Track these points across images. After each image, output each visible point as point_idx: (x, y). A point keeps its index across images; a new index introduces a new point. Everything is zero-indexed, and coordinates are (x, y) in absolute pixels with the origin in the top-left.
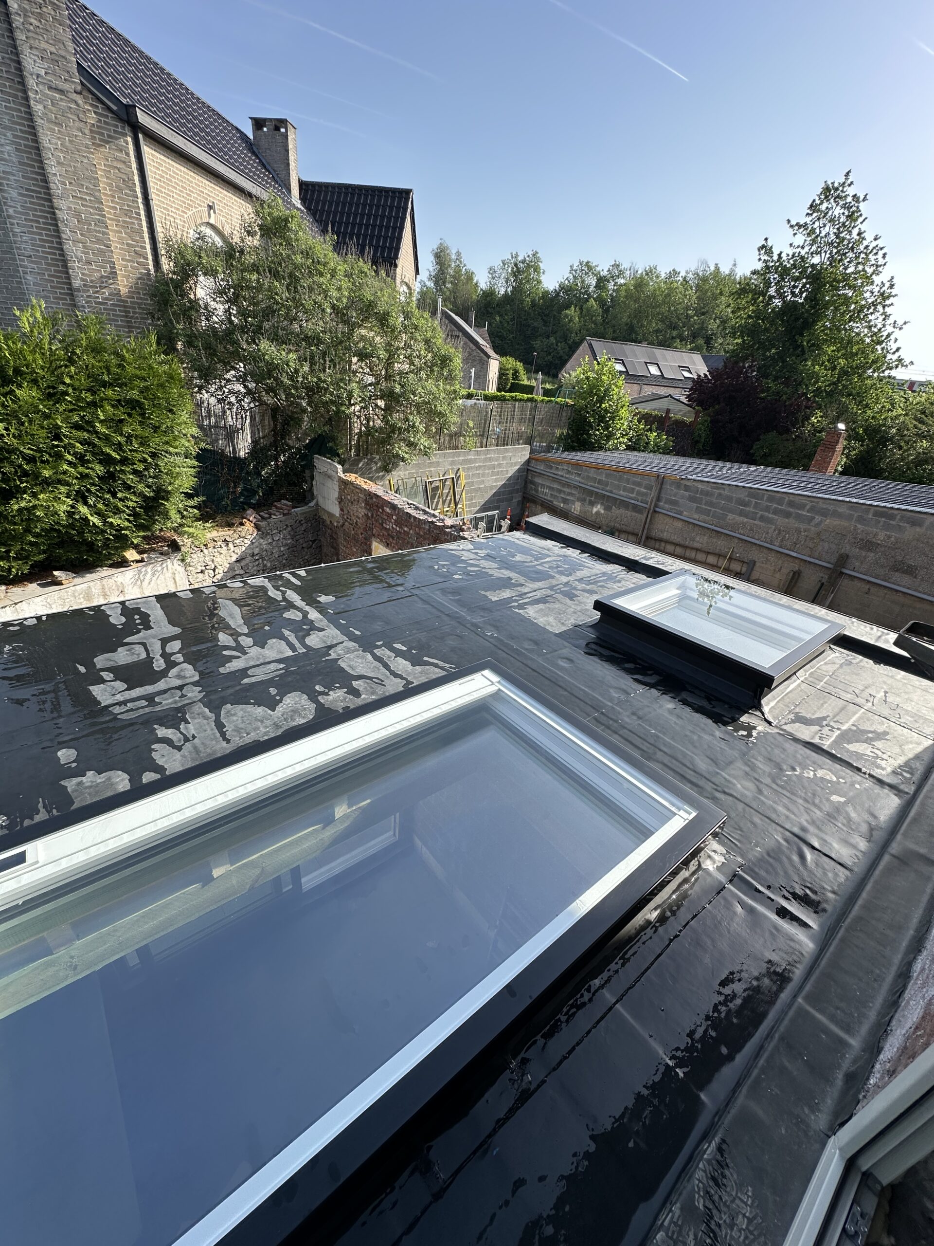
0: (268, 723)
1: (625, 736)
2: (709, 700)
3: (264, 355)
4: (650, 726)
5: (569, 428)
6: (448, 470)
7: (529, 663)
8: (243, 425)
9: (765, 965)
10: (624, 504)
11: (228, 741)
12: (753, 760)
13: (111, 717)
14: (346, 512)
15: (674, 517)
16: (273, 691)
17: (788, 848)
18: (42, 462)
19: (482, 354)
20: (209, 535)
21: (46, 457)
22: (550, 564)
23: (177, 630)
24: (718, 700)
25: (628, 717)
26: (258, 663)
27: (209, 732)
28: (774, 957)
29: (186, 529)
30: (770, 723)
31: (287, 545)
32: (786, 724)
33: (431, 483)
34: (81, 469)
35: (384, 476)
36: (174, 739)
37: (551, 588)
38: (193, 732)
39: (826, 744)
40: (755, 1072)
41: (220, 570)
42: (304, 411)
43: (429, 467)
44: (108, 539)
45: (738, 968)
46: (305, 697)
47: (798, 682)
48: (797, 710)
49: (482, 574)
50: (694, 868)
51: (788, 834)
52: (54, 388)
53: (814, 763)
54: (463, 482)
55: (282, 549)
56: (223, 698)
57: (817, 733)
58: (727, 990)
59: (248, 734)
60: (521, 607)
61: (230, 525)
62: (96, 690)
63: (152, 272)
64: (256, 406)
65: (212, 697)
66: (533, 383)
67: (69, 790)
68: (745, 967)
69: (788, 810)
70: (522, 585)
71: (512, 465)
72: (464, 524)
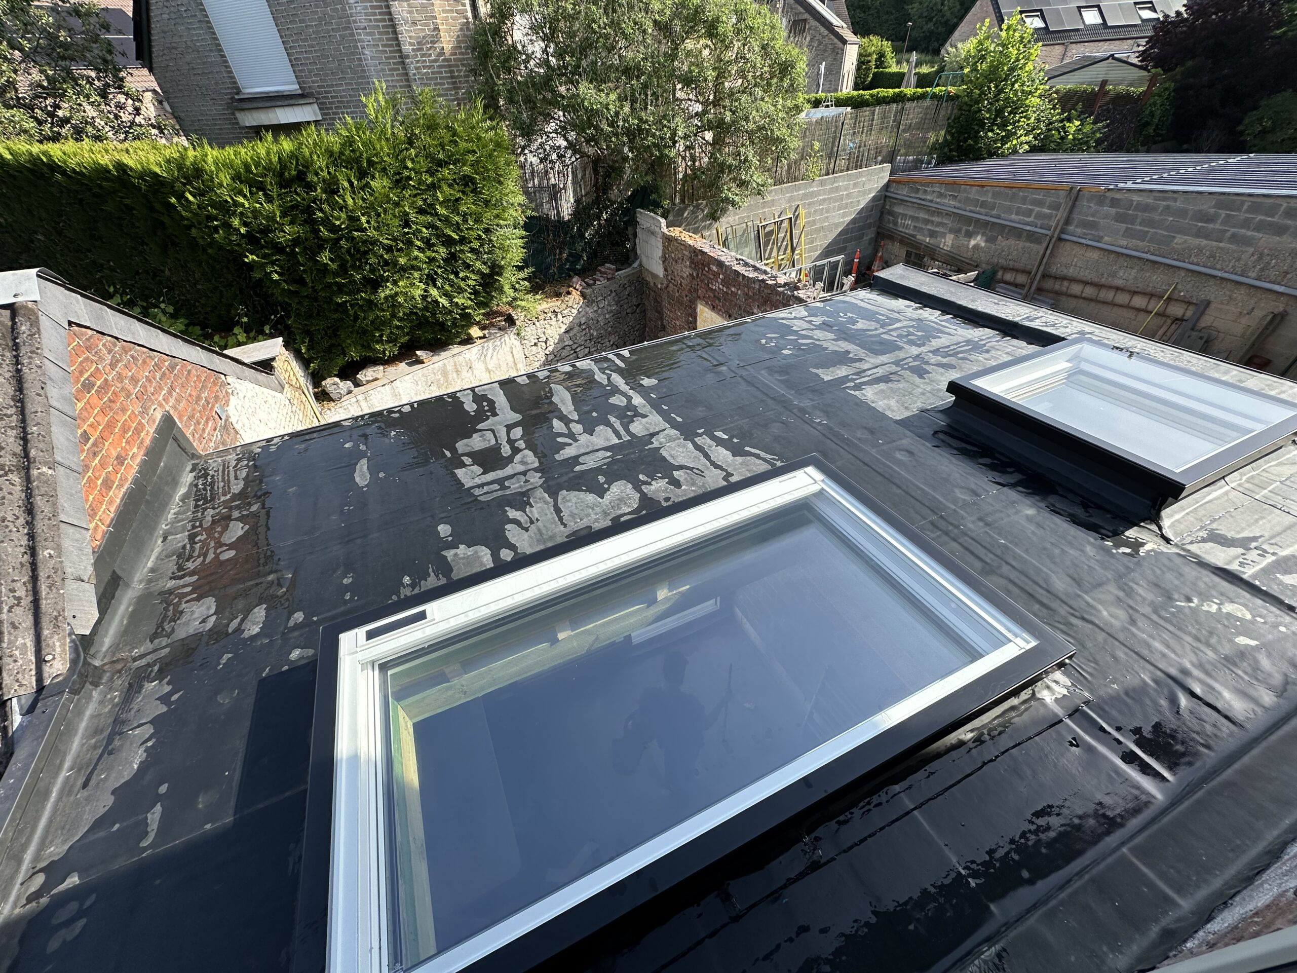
0: (598, 510)
1: (965, 544)
2: (1085, 506)
3: (583, 101)
4: (999, 534)
5: (948, 132)
6: (785, 209)
7: (861, 455)
8: (565, 184)
9: (1093, 806)
10: (1017, 233)
11: (565, 525)
12: (1131, 584)
13: (473, 499)
14: (670, 272)
15: (1087, 246)
16: (601, 479)
17: (1156, 690)
18: (398, 250)
19: (836, 40)
20: (539, 308)
21: (401, 245)
22: (900, 332)
23: (518, 417)
24: (1099, 507)
25: (973, 522)
26: (588, 450)
27: (549, 516)
28: (1107, 800)
29: (519, 303)
30: (1168, 540)
31: (612, 311)
32: (1192, 543)
33: (764, 227)
34: (428, 253)
35: (711, 224)
36: (522, 521)
37: (897, 363)
38: (536, 516)
39: (1248, 573)
40: (1053, 903)
41: (551, 342)
42: (625, 159)
43: (764, 207)
44: (455, 318)
45: (1060, 803)
46: (630, 486)
47: (1227, 488)
48: (1214, 526)
49: (816, 348)
50: (1027, 697)
51: (1159, 673)
52: (399, 174)
53: (1222, 594)
54: (802, 221)
55: (607, 316)
56: (558, 484)
57: (1238, 557)
58: (1041, 821)
59: (581, 520)
60: (858, 387)
61: (558, 295)
62: (460, 473)
63: (471, 20)
64: (577, 159)
65: (550, 483)
66: (905, 68)
67: (449, 559)
68: (1067, 804)
69: (1168, 646)
70: (861, 360)
71: (865, 193)
72: (799, 280)
